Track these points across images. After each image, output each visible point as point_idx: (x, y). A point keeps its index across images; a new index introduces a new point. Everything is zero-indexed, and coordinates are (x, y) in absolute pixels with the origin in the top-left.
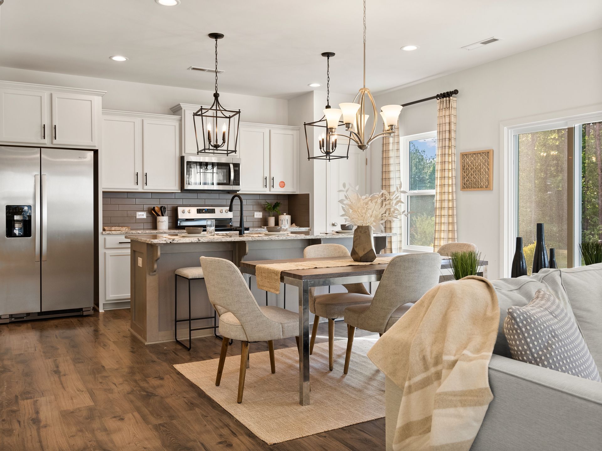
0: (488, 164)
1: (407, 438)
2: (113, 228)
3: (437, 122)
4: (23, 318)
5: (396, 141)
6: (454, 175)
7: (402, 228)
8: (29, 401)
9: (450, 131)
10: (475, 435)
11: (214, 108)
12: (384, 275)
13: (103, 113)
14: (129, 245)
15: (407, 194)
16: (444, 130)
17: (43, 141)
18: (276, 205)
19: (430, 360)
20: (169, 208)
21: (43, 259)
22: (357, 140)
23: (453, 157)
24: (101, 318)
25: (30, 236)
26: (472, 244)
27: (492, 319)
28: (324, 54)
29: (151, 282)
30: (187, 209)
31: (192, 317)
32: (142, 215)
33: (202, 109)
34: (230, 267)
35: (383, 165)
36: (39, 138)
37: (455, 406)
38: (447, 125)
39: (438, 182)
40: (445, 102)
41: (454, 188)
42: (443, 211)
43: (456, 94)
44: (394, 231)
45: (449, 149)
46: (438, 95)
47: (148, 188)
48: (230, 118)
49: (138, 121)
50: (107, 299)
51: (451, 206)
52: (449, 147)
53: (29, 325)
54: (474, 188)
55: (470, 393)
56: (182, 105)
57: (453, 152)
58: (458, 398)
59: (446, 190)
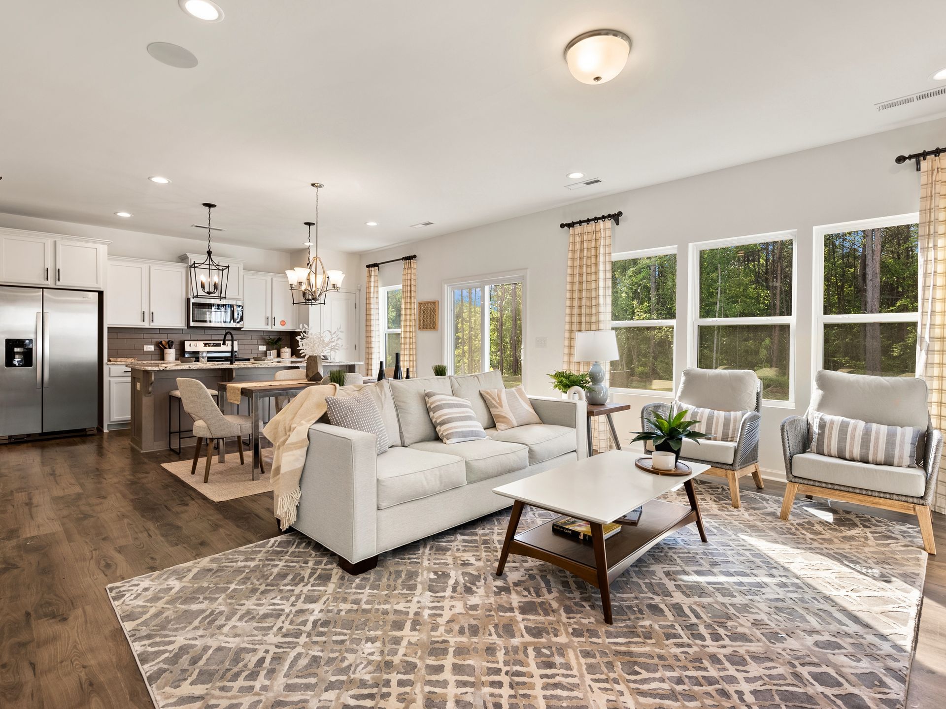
0: (435, 311)
2: (119, 359)
3: (402, 278)
4: (23, 438)
5: (376, 291)
8: (23, 493)
9: (410, 285)
11: (207, 262)
13: (109, 259)
14: (130, 374)
15: (385, 332)
16: (407, 284)
17: (46, 282)
18: (279, 340)
19: (287, 428)
20: (177, 342)
21: (45, 386)
23: (413, 305)
24: (105, 436)
25: (31, 365)
28: (306, 224)
29: (147, 402)
30: (193, 343)
31: (181, 430)
32: (150, 348)
33: (194, 263)
34: (198, 384)
36: (42, 280)
38: (409, 280)
39: (403, 324)
40: (408, 263)
43: (415, 258)
45: (410, 299)
46: (403, 258)
47: (155, 325)
48: (223, 270)
49: (145, 267)
50: (112, 420)
51: (411, 342)
52: (410, 297)
53: (30, 444)
54: (427, 328)
55: (300, 442)
56: (188, 255)
57: (413, 301)
58: (295, 446)
59: (408, 330)
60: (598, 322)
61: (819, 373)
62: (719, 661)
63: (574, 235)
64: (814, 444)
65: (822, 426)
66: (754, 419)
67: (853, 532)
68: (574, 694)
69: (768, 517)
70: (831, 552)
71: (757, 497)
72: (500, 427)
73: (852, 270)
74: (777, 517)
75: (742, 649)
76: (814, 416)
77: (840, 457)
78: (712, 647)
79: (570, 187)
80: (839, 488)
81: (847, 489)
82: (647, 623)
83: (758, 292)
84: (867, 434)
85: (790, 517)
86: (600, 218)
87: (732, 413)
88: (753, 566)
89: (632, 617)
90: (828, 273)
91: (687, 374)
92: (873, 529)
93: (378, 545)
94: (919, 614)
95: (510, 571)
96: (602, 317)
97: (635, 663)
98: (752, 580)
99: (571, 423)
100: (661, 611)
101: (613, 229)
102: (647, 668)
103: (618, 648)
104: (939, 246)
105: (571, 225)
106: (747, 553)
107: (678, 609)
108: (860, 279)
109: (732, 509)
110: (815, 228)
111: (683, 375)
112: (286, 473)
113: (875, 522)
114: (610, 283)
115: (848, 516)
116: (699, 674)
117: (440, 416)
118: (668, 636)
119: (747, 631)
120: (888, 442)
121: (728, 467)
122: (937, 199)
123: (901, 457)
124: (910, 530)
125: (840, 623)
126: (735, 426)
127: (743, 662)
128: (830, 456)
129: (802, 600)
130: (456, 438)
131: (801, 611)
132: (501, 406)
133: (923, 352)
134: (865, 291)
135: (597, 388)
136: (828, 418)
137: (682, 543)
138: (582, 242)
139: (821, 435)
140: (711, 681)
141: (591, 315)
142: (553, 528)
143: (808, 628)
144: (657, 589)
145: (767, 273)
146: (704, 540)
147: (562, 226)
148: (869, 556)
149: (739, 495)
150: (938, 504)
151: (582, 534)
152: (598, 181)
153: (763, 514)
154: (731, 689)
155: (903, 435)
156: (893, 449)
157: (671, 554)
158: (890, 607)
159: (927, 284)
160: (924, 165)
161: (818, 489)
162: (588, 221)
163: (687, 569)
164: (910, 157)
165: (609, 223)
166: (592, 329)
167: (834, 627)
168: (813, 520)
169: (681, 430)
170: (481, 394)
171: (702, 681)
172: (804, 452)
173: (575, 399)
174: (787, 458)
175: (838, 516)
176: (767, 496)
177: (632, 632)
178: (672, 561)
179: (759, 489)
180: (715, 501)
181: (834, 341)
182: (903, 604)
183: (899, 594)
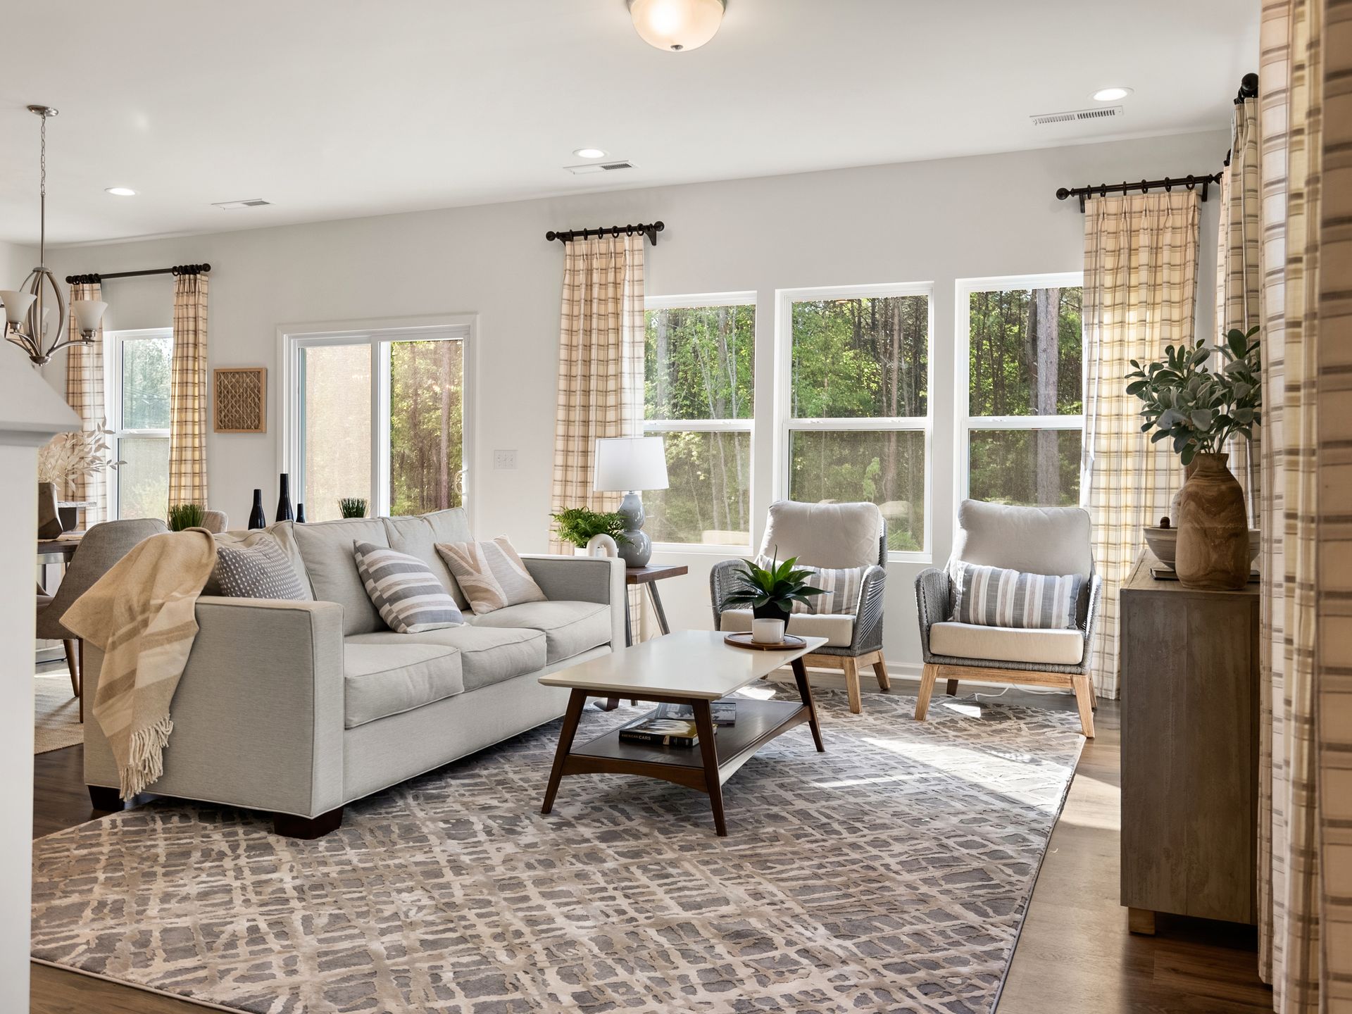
0: (259, 391)
1: (110, 698)
3: (172, 313)
6: (202, 406)
7: (108, 497)
9: (195, 332)
10: (181, 669)
12: (77, 553)
15: (116, 437)
16: (186, 329)
19: (137, 608)
22: (30, 347)
23: (202, 375)
26: (220, 512)
27: (207, 565)
35: (68, 380)
37: (162, 645)
38: (191, 320)
39: (174, 417)
40: (187, 281)
41: (203, 427)
42: (183, 466)
43: (206, 270)
44: (91, 500)
45: (194, 361)
46: (175, 268)
51: (197, 457)
52: (194, 358)
54: (237, 428)
55: (178, 629)
57: (201, 367)
58: (165, 636)
59: (189, 430)
60: (619, 421)
61: (964, 504)
62: (860, 847)
63: (573, 256)
64: (957, 609)
65: (967, 582)
66: (878, 576)
67: (1005, 725)
68: (706, 891)
69: (899, 720)
70: (979, 746)
71: (882, 699)
72: (481, 609)
73: (1016, 329)
74: (912, 719)
75: (884, 835)
76: (956, 568)
77: (989, 625)
78: (851, 838)
79: (574, 170)
80: (987, 664)
81: (997, 665)
82: (770, 830)
83: (859, 367)
84: (1021, 588)
85: (928, 717)
86: (623, 230)
87: (847, 570)
88: (887, 768)
89: (750, 827)
90: (978, 334)
91: (777, 511)
92: (1028, 720)
93: (345, 788)
94: (1068, 788)
95: (560, 807)
96: (627, 413)
97: (767, 861)
98: (887, 779)
99: (602, 597)
100: (784, 818)
101: (645, 251)
102: (781, 862)
103: (742, 853)
104: (1105, 322)
105: (567, 237)
106: (878, 757)
107: (804, 815)
108: (1028, 347)
109: (851, 715)
110: (957, 281)
111: (769, 513)
112: (148, 687)
113: (1031, 713)
114: (641, 351)
115: (999, 710)
116: (841, 859)
117: (390, 587)
118: (798, 837)
119: (887, 821)
120: (1044, 598)
121: (843, 652)
122: (1103, 256)
123: (1059, 617)
124: (1070, 717)
125: (986, 803)
126: (850, 590)
127: (886, 844)
128: (977, 623)
129: (946, 790)
130: (423, 622)
131: (944, 799)
132: (479, 571)
133: (1088, 472)
134: (1036, 370)
135: (632, 537)
136: (976, 567)
137: (792, 756)
138: (590, 271)
139: (966, 594)
140: (854, 862)
141: (605, 408)
142: (620, 737)
143: (952, 811)
144: (772, 800)
145: (874, 326)
146: (820, 749)
147: (550, 236)
148: (1022, 745)
149: (859, 697)
150: (1105, 687)
151: (668, 738)
152: (626, 166)
153: (893, 716)
154: (876, 864)
155: (1062, 586)
156: (1051, 605)
157: (779, 767)
158: (1039, 785)
159: (1092, 376)
160: (1089, 205)
161: (962, 668)
162: (601, 232)
163: (804, 779)
164: (1074, 192)
165: (639, 241)
166: (607, 435)
167: (980, 807)
168: (956, 717)
169: (792, 584)
170: (438, 551)
171: (845, 863)
172: (945, 620)
173: (602, 555)
174: (924, 629)
175: (987, 711)
176: (896, 697)
177: (755, 838)
178: (783, 774)
179: (884, 689)
180: (825, 708)
181: (989, 464)
182: (1053, 782)
183: (1049, 774)
